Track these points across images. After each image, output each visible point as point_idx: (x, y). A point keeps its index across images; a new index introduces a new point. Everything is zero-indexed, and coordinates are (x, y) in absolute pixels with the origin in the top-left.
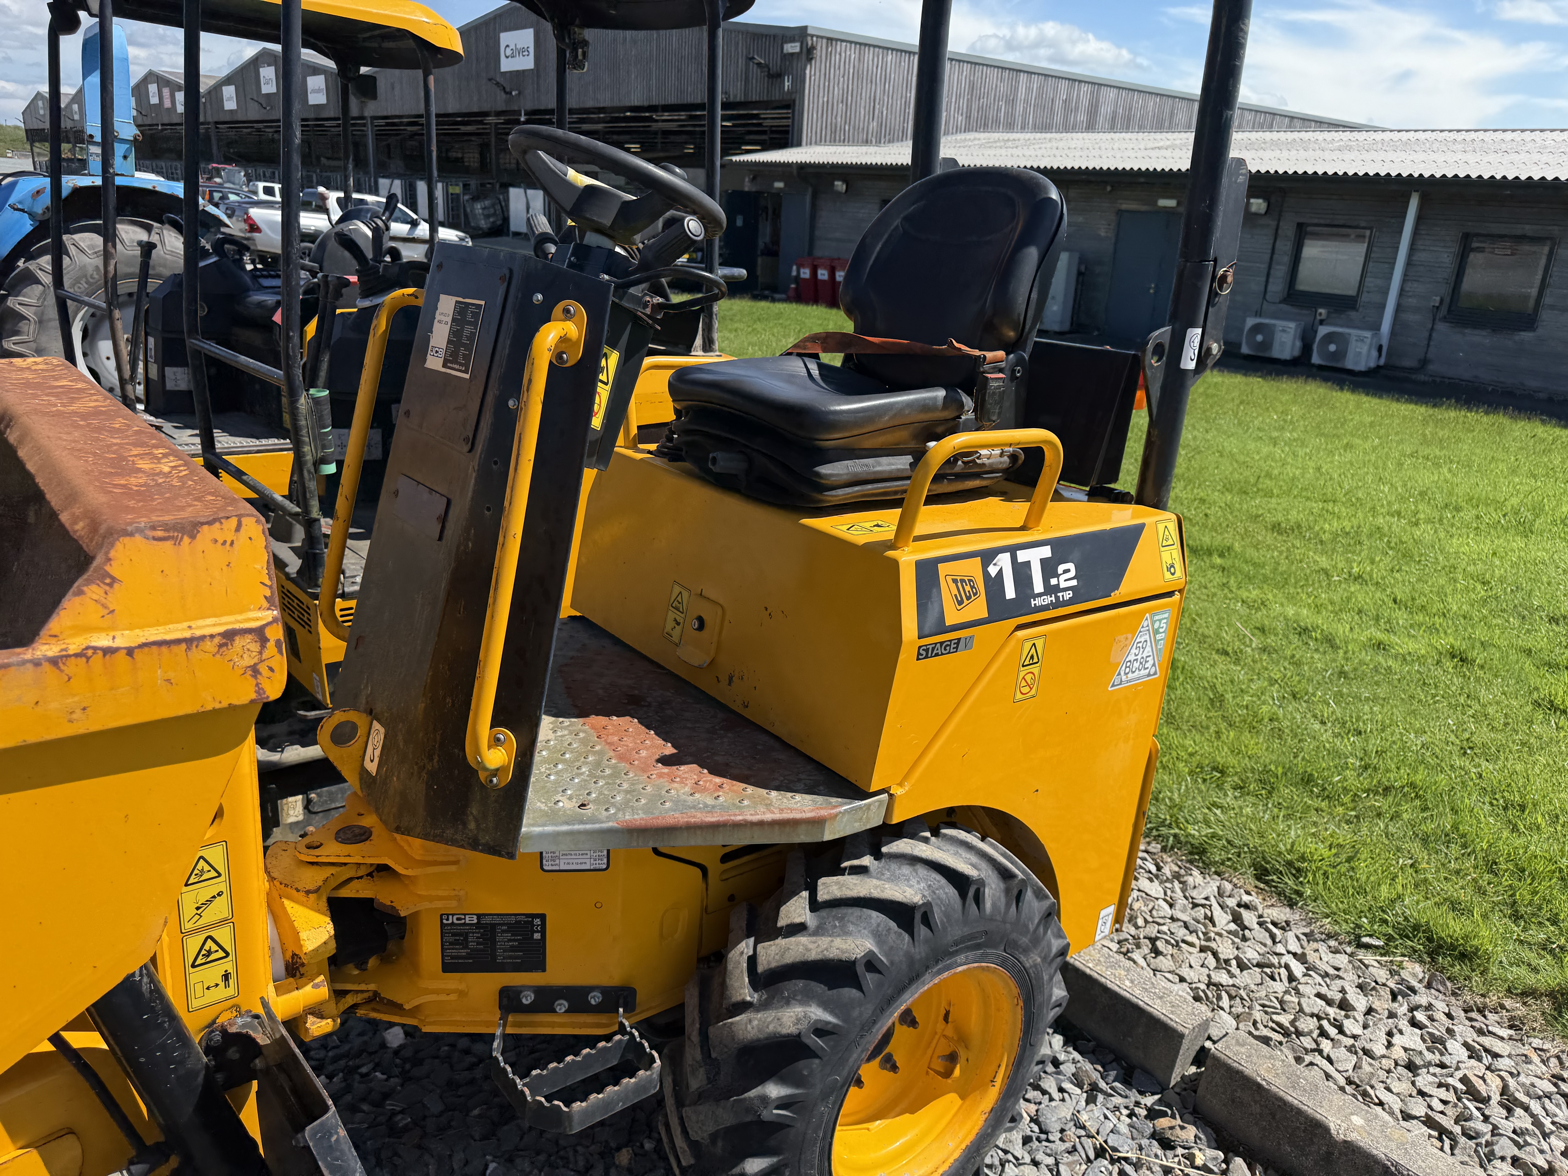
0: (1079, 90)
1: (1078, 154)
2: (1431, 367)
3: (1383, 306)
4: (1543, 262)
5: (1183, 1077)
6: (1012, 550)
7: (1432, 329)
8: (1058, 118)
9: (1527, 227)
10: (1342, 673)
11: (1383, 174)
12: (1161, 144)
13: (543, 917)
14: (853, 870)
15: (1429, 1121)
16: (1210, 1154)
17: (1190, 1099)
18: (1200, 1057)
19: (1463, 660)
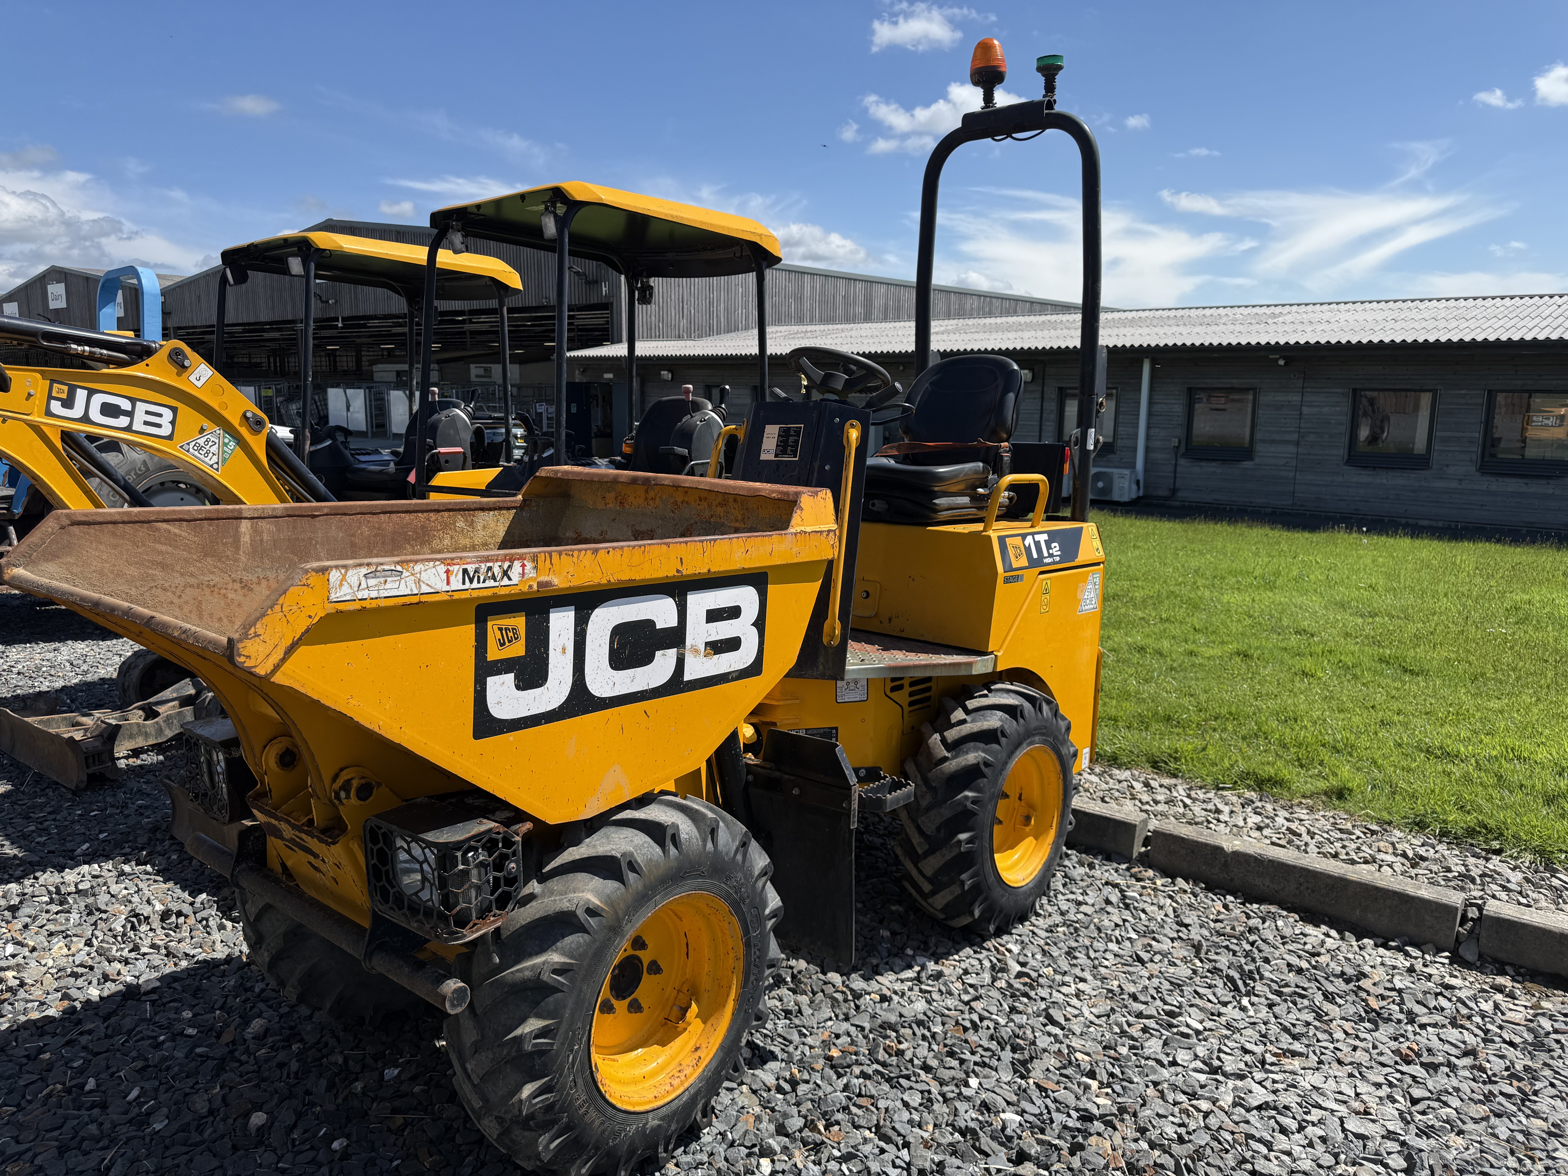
0: (855, 287)
1: (871, 341)
2: (1180, 494)
3: (1135, 449)
4: (1250, 410)
5: (1140, 853)
6: (1033, 534)
7: (1176, 465)
8: (840, 311)
9: (1234, 381)
10: (1172, 669)
11: (1119, 345)
12: (937, 330)
13: (836, 728)
14: (981, 696)
15: (1273, 844)
16: (1164, 880)
17: (1145, 861)
18: (1147, 842)
19: (1246, 656)
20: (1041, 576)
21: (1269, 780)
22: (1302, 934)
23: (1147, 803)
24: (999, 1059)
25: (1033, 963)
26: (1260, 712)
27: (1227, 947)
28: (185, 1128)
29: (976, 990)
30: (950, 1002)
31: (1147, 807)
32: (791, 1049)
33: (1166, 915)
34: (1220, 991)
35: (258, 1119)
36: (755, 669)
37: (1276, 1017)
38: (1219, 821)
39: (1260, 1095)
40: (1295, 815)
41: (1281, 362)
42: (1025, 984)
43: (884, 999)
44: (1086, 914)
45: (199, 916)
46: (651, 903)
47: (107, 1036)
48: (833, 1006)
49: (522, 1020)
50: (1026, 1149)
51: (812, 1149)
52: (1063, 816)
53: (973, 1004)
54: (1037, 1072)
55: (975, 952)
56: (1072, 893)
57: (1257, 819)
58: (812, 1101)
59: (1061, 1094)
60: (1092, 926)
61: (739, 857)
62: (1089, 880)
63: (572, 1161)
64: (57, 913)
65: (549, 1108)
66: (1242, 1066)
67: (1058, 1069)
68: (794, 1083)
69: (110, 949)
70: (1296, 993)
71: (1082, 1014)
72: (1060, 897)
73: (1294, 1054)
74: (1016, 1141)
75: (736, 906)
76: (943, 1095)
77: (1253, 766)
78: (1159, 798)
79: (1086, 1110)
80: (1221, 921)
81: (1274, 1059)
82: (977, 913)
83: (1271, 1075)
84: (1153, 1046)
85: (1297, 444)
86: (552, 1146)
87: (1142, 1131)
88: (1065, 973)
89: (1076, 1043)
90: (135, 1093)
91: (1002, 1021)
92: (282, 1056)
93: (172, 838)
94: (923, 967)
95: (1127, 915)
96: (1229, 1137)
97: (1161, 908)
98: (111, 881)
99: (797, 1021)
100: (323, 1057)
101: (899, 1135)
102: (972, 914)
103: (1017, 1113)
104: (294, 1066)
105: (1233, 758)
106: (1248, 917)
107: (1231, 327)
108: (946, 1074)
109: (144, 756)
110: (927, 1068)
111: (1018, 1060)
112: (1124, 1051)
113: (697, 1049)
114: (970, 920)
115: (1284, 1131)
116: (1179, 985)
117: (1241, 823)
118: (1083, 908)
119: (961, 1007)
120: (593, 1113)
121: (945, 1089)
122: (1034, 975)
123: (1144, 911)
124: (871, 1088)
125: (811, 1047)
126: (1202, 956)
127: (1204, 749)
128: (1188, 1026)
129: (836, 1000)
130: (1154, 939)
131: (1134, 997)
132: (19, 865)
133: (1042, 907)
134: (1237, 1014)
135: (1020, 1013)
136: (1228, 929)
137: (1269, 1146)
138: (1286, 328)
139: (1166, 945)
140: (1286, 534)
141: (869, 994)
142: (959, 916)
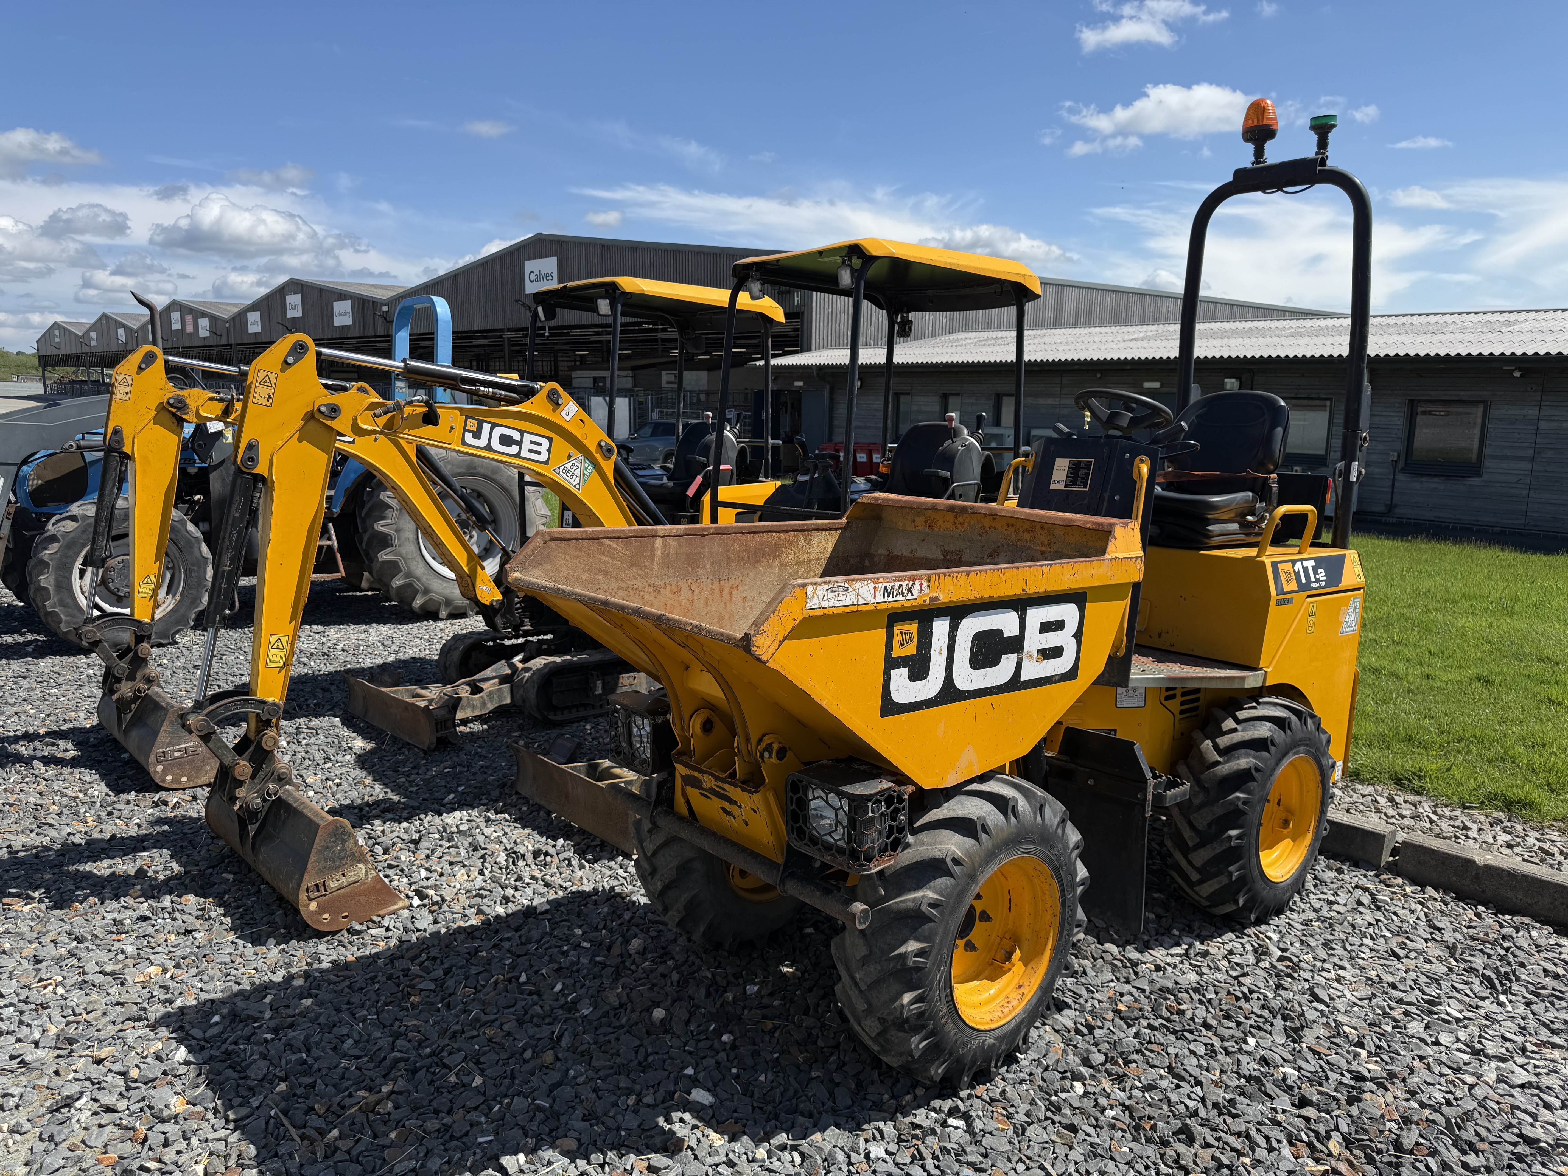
2: (1398, 511)
5: (1388, 862)
6: (1302, 560)
7: (1394, 479)
9: (1462, 393)
10: (1409, 691)
11: (1336, 355)
12: (1136, 336)
13: (1115, 730)
14: (1250, 708)
15: (1524, 860)
16: (1413, 888)
17: (1394, 869)
18: (1394, 852)
19: (1487, 681)
20: (1309, 600)
21: (1518, 802)
22: (1557, 944)
23: (1393, 817)
24: (1272, 1025)
25: (1292, 950)
26: (1505, 737)
27: (1481, 951)
28: (606, 1014)
29: (1242, 968)
30: (1219, 976)
31: (1393, 820)
32: (1082, 1001)
33: (1418, 918)
34: (1477, 988)
35: (659, 1013)
36: (1072, 674)
37: (1534, 1014)
38: (1467, 837)
39: (1521, 1077)
40: (1547, 837)
41: (1517, 374)
42: (1287, 967)
43: (1158, 968)
44: (1338, 913)
45: (561, 856)
46: (997, 860)
47: (522, 944)
48: (1113, 971)
49: (904, 942)
50: (1308, 1096)
51: (1115, 1079)
52: (1319, 821)
53: (1241, 979)
54: (1309, 1038)
55: (1237, 937)
56: (1323, 893)
57: (1508, 838)
58: (1109, 1043)
59: (1333, 1058)
60: (1346, 923)
61: (1060, 831)
62: (1340, 883)
63: (932, 1062)
64: (449, 848)
65: (921, 1015)
66: (1504, 1051)
67: (1328, 1038)
68: (1091, 1028)
69: (500, 878)
70: (1553, 995)
71: (1343, 996)
72: (1311, 896)
73: (1554, 1046)
74: (1297, 1091)
75: (1057, 871)
76: (1225, 1049)
77: (1502, 787)
78: (1404, 813)
79: (1358, 1072)
80: (1474, 928)
81: (1535, 1049)
82: (1241, 902)
83: (1532, 1061)
84: (1416, 1027)
85: (1532, 460)
86: (921, 1046)
87: (1413, 1093)
88: (1324, 961)
89: (1342, 1018)
90: (559, 987)
91: (1270, 995)
92: (661, 969)
93: (517, 793)
94: (1191, 946)
95: (1379, 915)
96: (1496, 1107)
97: (1412, 912)
98: (483, 825)
99: (1083, 980)
100: (694, 972)
101: (1191, 1076)
102: (1237, 902)
103: (1294, 1069)
104: (675, 976)
105: (1480, 780)
106: (1501, 926)
107: (1460, 337)
108: (1227, 1033)
109: (471, 725)
110: (1206, 1026)
111: (1290, 1028)
112: (1389, 1029)
113: (1020, 986)
114: (1234, 908)
115: (1547, 1106)
116: (1436, 980)
117: (1491, 841)
118: (1335, 907)
119: (1230, 980)
120: (950, 1025)
121: (1226, 1044)
122: (1295, 960)
123: (1395, 913)
124: (1159, 1036)
125: (1100, 1002)
126: (1457, 956)
127: (1448, 770)
128: (1447, 1014)
129: (1116, 966)
130: (1408, 938)
131: (1394, 986)
132: (404, 809)
133: (1295, 903)
134: (1495, 1008)
135: (1286, 989)
136: (1481, 935)
137: (1534, 1117)
138: (1523, 337)
139: (1420, 945)
140: (1521, 557)
141: (1145, 963)
142: (1223, 904)
